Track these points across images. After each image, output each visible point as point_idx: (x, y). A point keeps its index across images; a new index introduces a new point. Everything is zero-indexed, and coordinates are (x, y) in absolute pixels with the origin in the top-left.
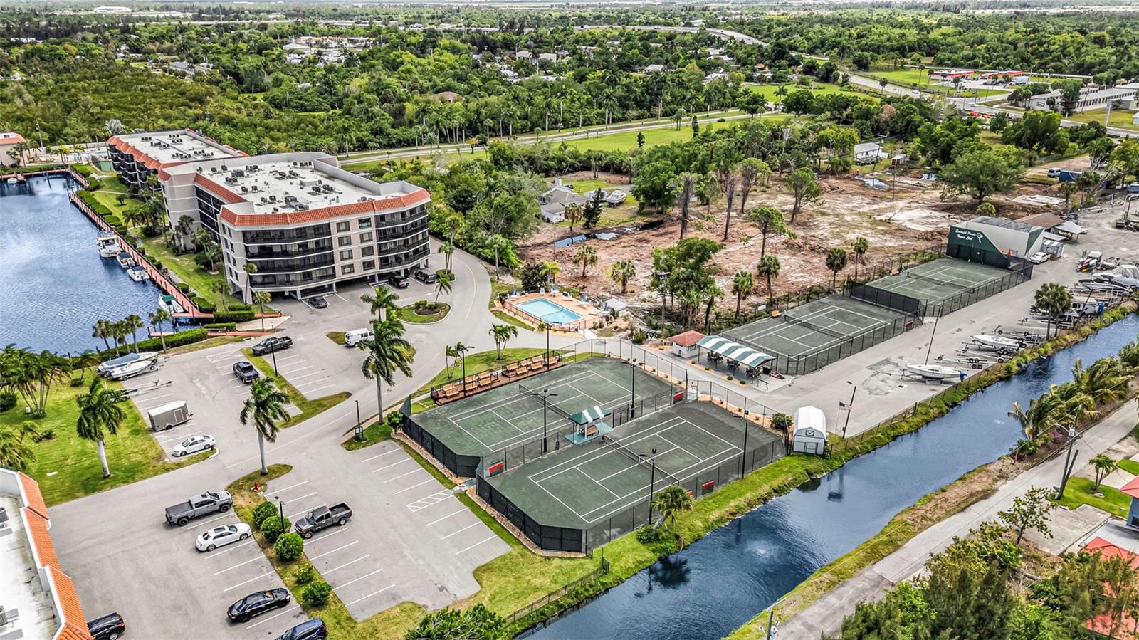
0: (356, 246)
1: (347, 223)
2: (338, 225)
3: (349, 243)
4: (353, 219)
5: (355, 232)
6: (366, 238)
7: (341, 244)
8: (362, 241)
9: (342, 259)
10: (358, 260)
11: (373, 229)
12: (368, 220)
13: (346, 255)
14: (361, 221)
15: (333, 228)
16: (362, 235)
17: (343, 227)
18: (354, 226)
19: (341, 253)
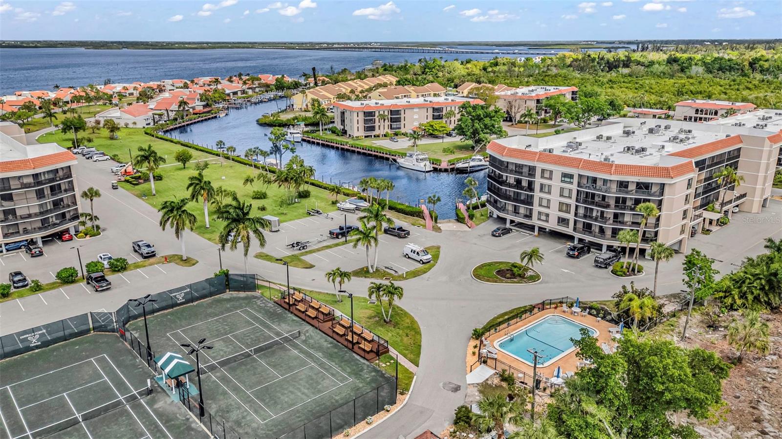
0: (555, 198)
1: (551, 172)
2: (543, 171)
3: (549, 193)
4: (558, 170)
5: (556, 183)
6: (566, 193)
7: (541, 190)
8: (561, 195)
9: (540, 205)
10: (554, 213)
11: (574, 187)
12: (571, 176)
13: (545, 203)
14: (565, 175)
15: (538, 173)
16: (562, 189)
17: (547, 175)
18: (557, 176)
19: (541, 199)
